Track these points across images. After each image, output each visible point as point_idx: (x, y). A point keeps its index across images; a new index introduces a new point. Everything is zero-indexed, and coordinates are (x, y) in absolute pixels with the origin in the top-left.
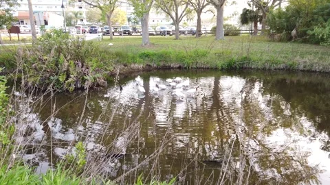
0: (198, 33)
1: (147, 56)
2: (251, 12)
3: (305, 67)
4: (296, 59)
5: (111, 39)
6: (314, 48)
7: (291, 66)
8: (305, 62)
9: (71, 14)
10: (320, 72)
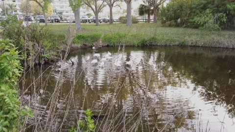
0: (111, 21)
1: (83, 38)
2: (145, 7)
3: (192, 43)
4: (186, 38)
5: (46, 25)
6: (195, 31)
7: (183, 43)
8: (192, 40)
9: (7, 6)
10: (202, 47)
